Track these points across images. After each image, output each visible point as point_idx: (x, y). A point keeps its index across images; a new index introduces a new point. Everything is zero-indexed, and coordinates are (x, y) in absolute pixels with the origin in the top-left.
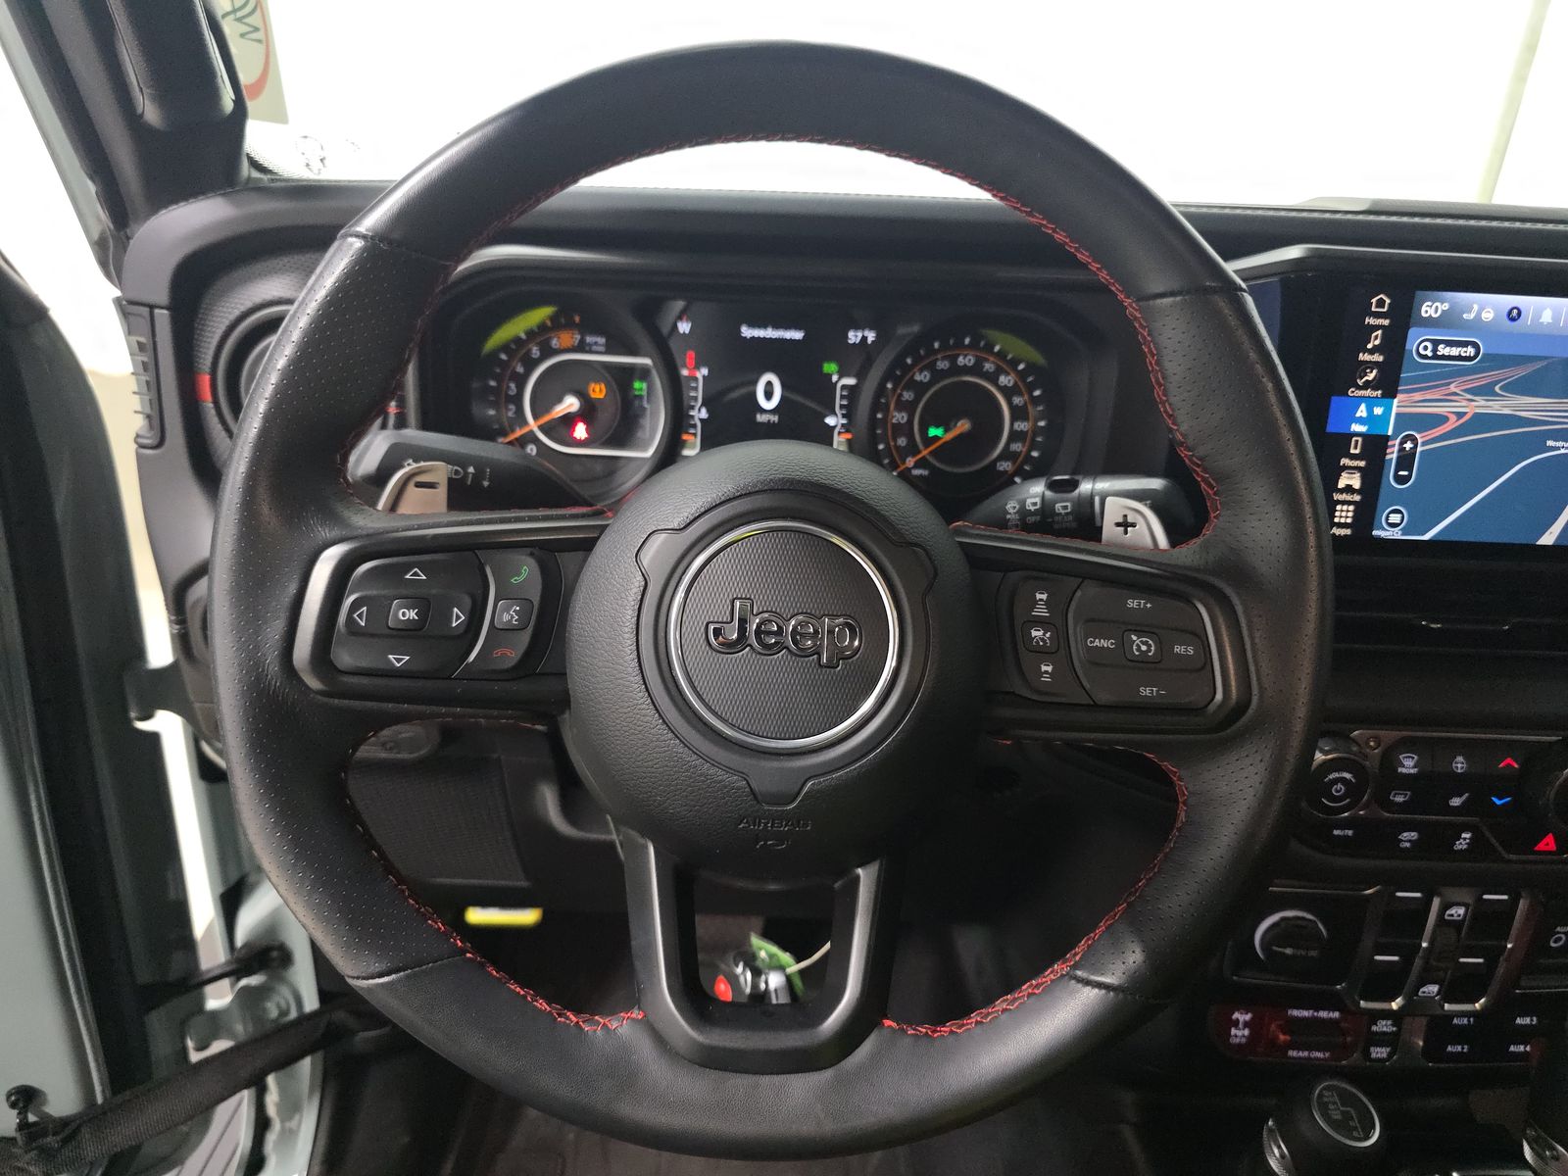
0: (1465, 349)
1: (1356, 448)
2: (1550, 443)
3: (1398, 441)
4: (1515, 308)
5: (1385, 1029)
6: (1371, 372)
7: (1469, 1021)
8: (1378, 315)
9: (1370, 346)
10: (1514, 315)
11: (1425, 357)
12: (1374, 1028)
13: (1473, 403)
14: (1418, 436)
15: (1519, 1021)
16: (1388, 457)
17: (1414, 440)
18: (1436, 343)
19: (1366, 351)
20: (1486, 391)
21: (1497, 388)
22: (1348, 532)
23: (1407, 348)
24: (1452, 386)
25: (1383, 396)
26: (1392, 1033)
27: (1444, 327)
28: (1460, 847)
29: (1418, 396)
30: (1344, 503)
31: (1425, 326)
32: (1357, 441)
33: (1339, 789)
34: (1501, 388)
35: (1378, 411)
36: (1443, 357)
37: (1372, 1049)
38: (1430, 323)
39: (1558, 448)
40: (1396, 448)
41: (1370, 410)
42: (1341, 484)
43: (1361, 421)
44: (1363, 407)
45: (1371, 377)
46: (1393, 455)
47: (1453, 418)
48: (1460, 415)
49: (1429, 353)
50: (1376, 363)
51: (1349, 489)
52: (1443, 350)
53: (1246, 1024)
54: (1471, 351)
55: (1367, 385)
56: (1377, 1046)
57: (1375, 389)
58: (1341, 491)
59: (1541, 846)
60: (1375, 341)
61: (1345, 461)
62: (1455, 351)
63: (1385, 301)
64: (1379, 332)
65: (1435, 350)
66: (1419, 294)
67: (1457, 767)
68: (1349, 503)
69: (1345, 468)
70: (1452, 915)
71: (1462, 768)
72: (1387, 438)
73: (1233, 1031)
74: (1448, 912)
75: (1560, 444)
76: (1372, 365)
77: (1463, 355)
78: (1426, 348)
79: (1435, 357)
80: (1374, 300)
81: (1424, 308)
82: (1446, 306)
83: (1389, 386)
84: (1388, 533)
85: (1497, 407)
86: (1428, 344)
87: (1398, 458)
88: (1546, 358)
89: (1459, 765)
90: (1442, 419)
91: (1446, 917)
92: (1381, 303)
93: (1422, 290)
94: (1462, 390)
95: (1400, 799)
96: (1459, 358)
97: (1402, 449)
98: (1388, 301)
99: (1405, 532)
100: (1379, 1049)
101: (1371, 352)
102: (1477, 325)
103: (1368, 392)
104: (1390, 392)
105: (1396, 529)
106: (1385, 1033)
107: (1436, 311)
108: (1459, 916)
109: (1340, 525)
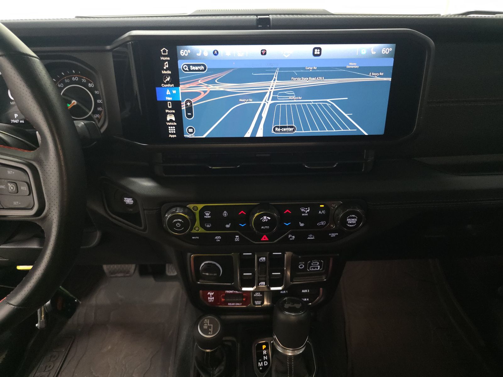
0: (200, 67)
1: (170, 106)
2: (240, 100)
3: (184, 103)
4: (215, 50)
5: (258, 295)
6: (168, 78)
7: (286, 292)
8: (165, 56)
9: (165, 68)
10: (216, 53)
11: (186, 71)
12: (255, 295)
13: (208, 87)
14: (191, 100)
15: (303, 291)
16: (182, 109)
17: (190, 102)
18: (189, 66)
19: (164, 70)
20: (212, 82)
21: (216, 81)
22: (175, 136)
23: (179, 68)
24: (199, 81)
25: (175, 86)
26: (261, 297)
27: (191, 59)
28: (237, 240)
29: (187, 86)
30: (171, 126)
31: (184, 59)
32: (169, 103)
33: (178, 225)
34: (217, 81)
35: (174, 92)
36: (193, 71)
37: (255, 302)
38: (184, 58)
39: (244, 102)
40: (184, 105)
41: (171, 92)
42: (168, 119)
43: (169, 96)
44: (168, 91)
45: (168, 79)
46: (184, 108)
47: (203, 93)
48: (205, 92)
49: (187, 69)
50: (169, 74)
51: (171, 121)
52: (192, 68)
53: (212, 296)
54: (202, 67)
55: (168, 82)
56: (257, 301)
57: (171, 84)
58: (169, 122)
59: (263, 239)
60: (166, 66)
61: (167, 111)
62: (197, 68)
63: (166, 51)
64: (167, 62)
65: (189, 68)
66: (178, 47)
67: (224, 215)
68: (172, 126)
69: (168, 113)
70: (262, 260)
71: (226, 215)
72: (180, 102)
73: (209, 298)
74: (260, 259)
75: (243, 100)
76: (168, 75)
77: (201, 69)
78: (186, 67)
79: (190, 70)
80: (162, 50)
81: (181, 53)
82: (189, 51)
83: (176, 82)
84: (190, 136)
85: (218, 88)
86: (185, 66)
87: (186, 108)
88: (232, 68)
89: (225, 214)
90: (198, 94)
91: (260, 261)
92: (164, 51)
93: (178, 45)
94: (204, 83)
95: (208, 226)
96: (199, 70)
97: (187, 106)
98: (167, 51)
99: (195, 135)
100: (257, 302)
101: (166, 70)
102: (202, 58)
103: (169, 85)
104: (177, 85)
105: (192, 134)
106: (259, 297)
107: (186, 53)
108: (264, 260)
109: (172, 134)
